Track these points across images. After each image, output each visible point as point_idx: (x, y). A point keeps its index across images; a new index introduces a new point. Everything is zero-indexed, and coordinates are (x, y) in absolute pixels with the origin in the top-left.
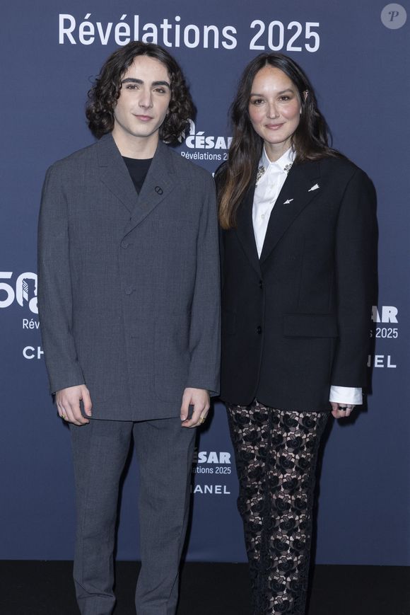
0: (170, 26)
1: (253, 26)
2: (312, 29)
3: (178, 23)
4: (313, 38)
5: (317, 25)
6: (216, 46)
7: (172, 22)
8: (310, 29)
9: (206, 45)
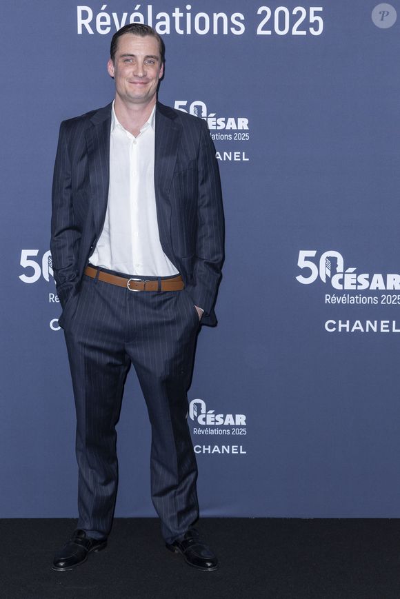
0: (182, 15)
1: (259, 12)
2: (316, 13)
3: (189, 11)
4: (317, 22)
5: (320, 9)
6: (225, 32)
7: (183, 10)
8: (314, 14)
9: (215, 32)
